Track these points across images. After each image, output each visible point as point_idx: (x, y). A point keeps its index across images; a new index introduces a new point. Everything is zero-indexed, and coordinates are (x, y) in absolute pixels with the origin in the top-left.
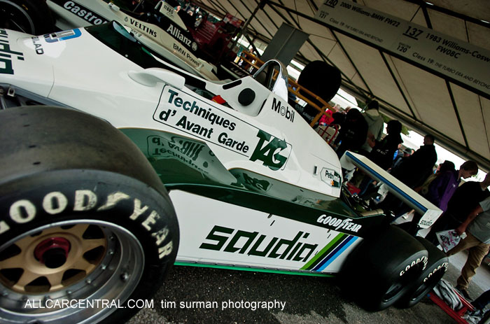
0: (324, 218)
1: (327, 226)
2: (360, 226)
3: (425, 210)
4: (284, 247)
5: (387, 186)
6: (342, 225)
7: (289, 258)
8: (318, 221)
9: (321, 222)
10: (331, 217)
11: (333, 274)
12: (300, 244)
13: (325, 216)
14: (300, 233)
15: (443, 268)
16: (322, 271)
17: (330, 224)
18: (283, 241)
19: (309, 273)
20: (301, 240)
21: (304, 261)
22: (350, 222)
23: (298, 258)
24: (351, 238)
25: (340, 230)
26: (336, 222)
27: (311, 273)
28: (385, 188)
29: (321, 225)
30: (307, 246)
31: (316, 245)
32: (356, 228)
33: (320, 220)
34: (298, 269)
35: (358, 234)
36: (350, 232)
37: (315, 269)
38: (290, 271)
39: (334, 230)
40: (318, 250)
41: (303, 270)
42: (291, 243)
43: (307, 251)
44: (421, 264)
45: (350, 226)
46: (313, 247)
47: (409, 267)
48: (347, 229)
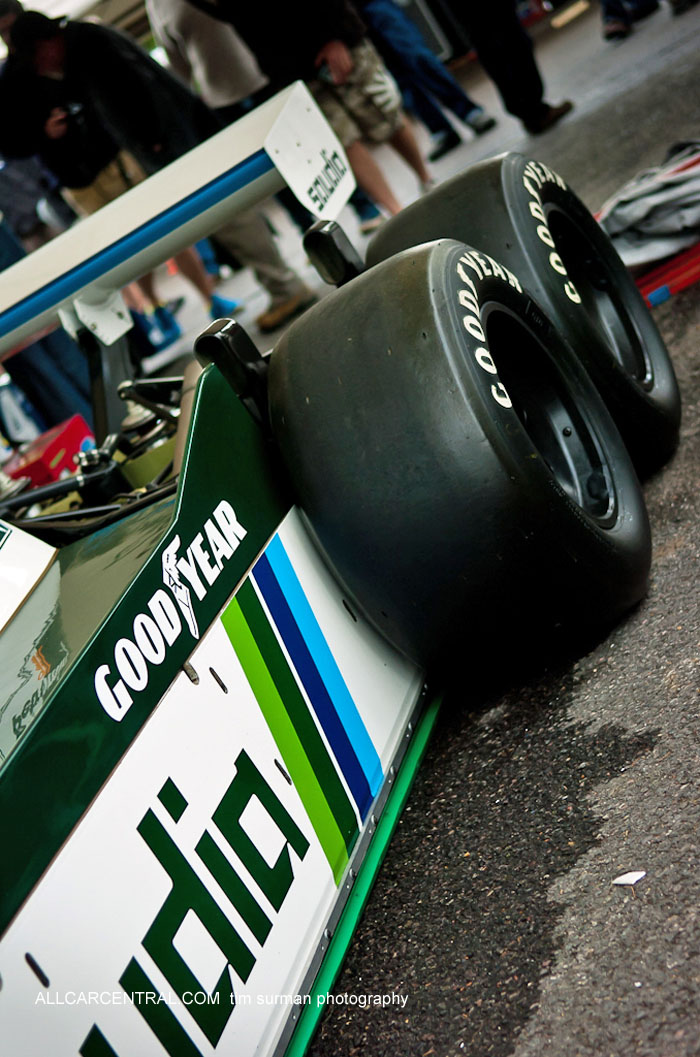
0: (113, 679)
1: (161, 678)
2: (224, 510)
3: (260, 162)
4: (193, 942)
5: (90, 288)
6: (182, 595)
7: (261, 928)
8: (117, 714)
9: (127, 702)
10: (123, 643)
11: (417, 718)
12: (206, 847)
13: (103, 671)
14: (150, 829)
15: (549, 192)
16: (386, 766)
17: (158, 659)
18: (159, 939)
19: (372, 840)
20: (185, 834)
21: (302, 847)
22: (181, 554)
23: (278, 882)
24: (265, 574)
25: (206, 612)
26: (160, 623)
27: (378, 829)
28: (99, 303)
29: (145, 703)
30: (228, 815)
31: (244, 762)
32: (226, 529)
33: (115, 704)
34: (334, 893)
35: (259, 529)
36: (233, 568)
37: (364, 800)
38: (330, 939)
39: (195, 643)
40: (266, 760)
41: (347, 869)
42: (185, 896)
43: (255, 819)
44: (491, 290)
45: (203, 558)
46: (247, 780)
47: (481, 353)
48: (212, 575)
